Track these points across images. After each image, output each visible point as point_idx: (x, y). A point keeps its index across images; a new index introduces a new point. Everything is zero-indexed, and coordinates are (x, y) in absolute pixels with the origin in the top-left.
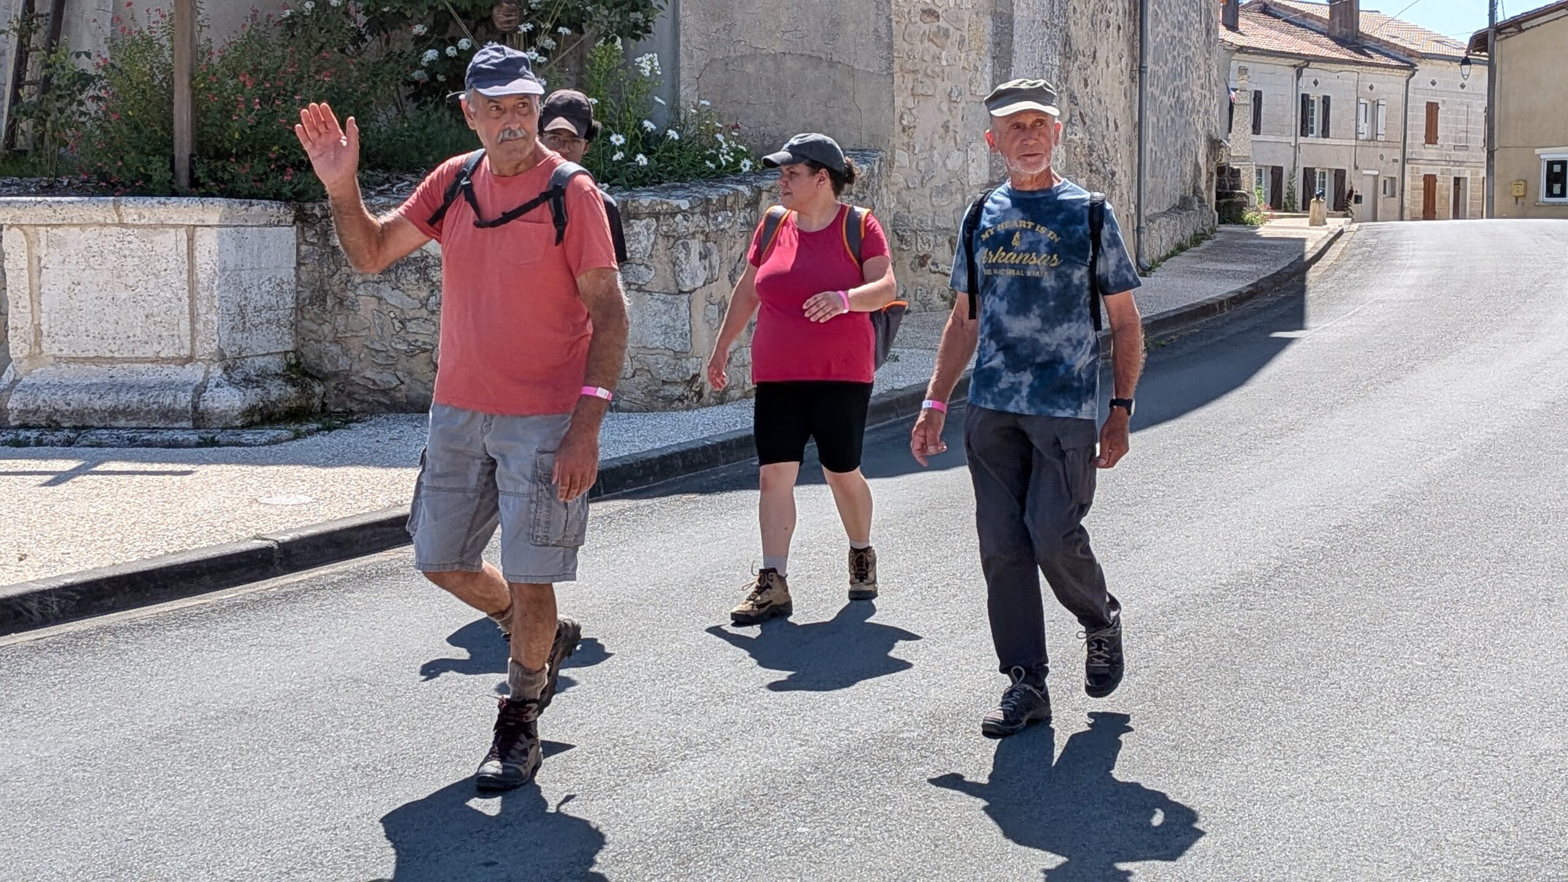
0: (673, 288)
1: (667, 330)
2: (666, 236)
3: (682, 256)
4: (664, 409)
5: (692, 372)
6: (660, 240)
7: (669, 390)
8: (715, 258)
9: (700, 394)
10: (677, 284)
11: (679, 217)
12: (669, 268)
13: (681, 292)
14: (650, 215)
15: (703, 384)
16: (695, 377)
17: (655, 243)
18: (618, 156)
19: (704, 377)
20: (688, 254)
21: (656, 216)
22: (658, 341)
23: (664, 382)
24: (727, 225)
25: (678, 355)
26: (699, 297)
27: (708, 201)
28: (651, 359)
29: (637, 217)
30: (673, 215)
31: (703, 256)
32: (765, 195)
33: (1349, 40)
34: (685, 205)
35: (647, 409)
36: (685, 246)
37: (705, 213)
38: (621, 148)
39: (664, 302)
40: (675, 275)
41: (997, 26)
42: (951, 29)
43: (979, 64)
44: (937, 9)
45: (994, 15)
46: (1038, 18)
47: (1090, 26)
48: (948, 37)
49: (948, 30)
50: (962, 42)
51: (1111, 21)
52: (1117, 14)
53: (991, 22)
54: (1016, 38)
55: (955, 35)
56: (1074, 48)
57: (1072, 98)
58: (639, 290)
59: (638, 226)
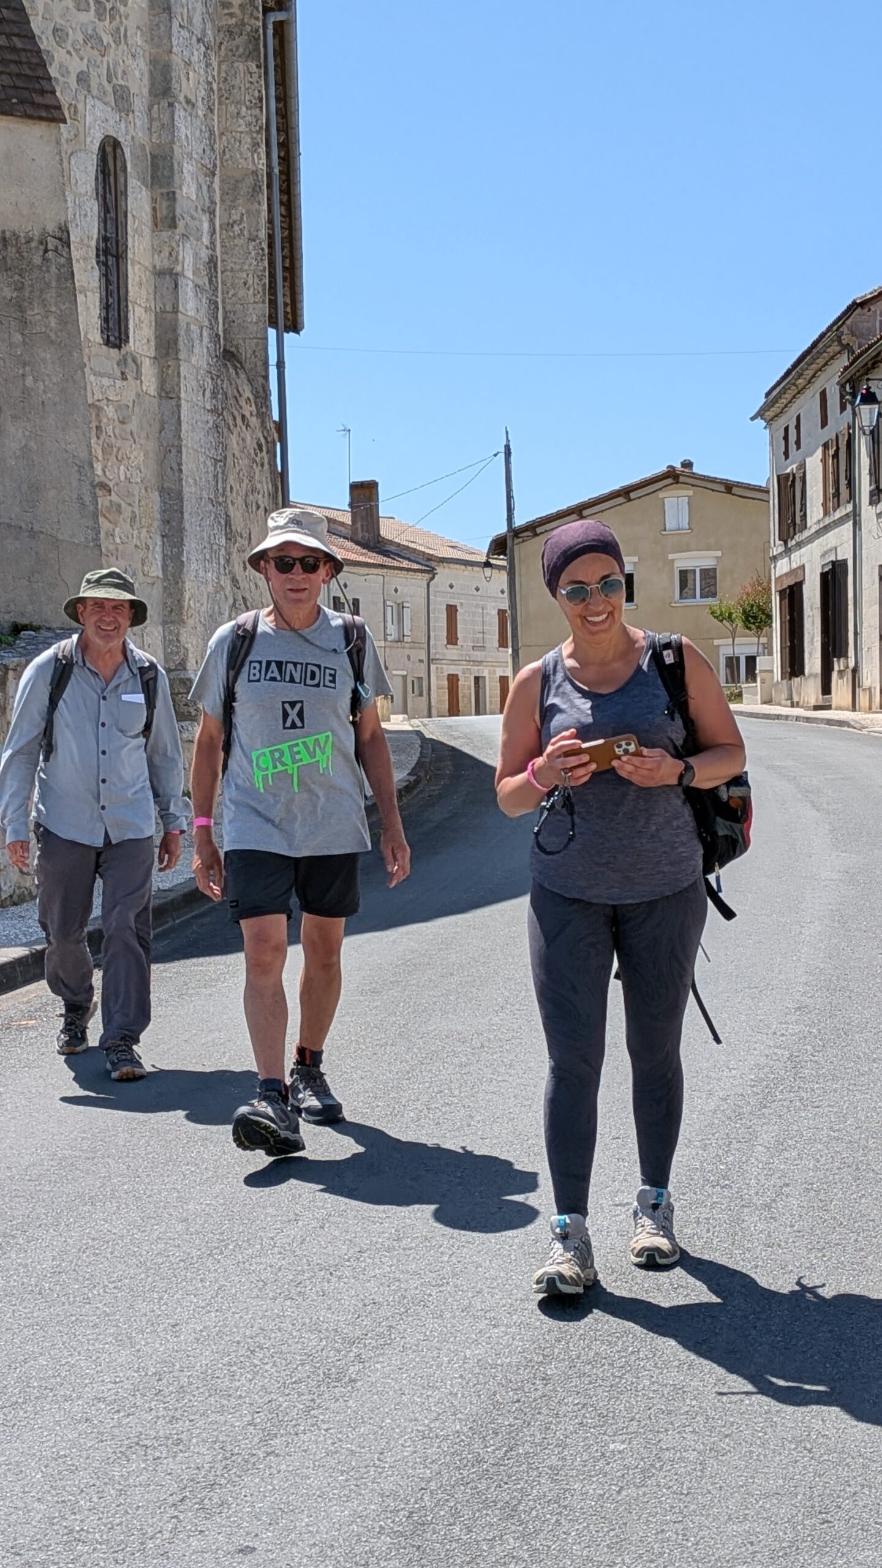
33: (372, 544)
41: (165, 503)
42: (123, 505)
43: (149, 542)
44: (108, 482)
45: (162, 490)
46: (205, 495)
47: (244, 507)
48: (120, 513)
49: (119, 505)
50: (133, 518)
51: (260, 503)
52: (264, 496)
53: (159, 499)
54: (186, 516)
55: (127, 512)
56: (233, 528)
57: (234, 581)
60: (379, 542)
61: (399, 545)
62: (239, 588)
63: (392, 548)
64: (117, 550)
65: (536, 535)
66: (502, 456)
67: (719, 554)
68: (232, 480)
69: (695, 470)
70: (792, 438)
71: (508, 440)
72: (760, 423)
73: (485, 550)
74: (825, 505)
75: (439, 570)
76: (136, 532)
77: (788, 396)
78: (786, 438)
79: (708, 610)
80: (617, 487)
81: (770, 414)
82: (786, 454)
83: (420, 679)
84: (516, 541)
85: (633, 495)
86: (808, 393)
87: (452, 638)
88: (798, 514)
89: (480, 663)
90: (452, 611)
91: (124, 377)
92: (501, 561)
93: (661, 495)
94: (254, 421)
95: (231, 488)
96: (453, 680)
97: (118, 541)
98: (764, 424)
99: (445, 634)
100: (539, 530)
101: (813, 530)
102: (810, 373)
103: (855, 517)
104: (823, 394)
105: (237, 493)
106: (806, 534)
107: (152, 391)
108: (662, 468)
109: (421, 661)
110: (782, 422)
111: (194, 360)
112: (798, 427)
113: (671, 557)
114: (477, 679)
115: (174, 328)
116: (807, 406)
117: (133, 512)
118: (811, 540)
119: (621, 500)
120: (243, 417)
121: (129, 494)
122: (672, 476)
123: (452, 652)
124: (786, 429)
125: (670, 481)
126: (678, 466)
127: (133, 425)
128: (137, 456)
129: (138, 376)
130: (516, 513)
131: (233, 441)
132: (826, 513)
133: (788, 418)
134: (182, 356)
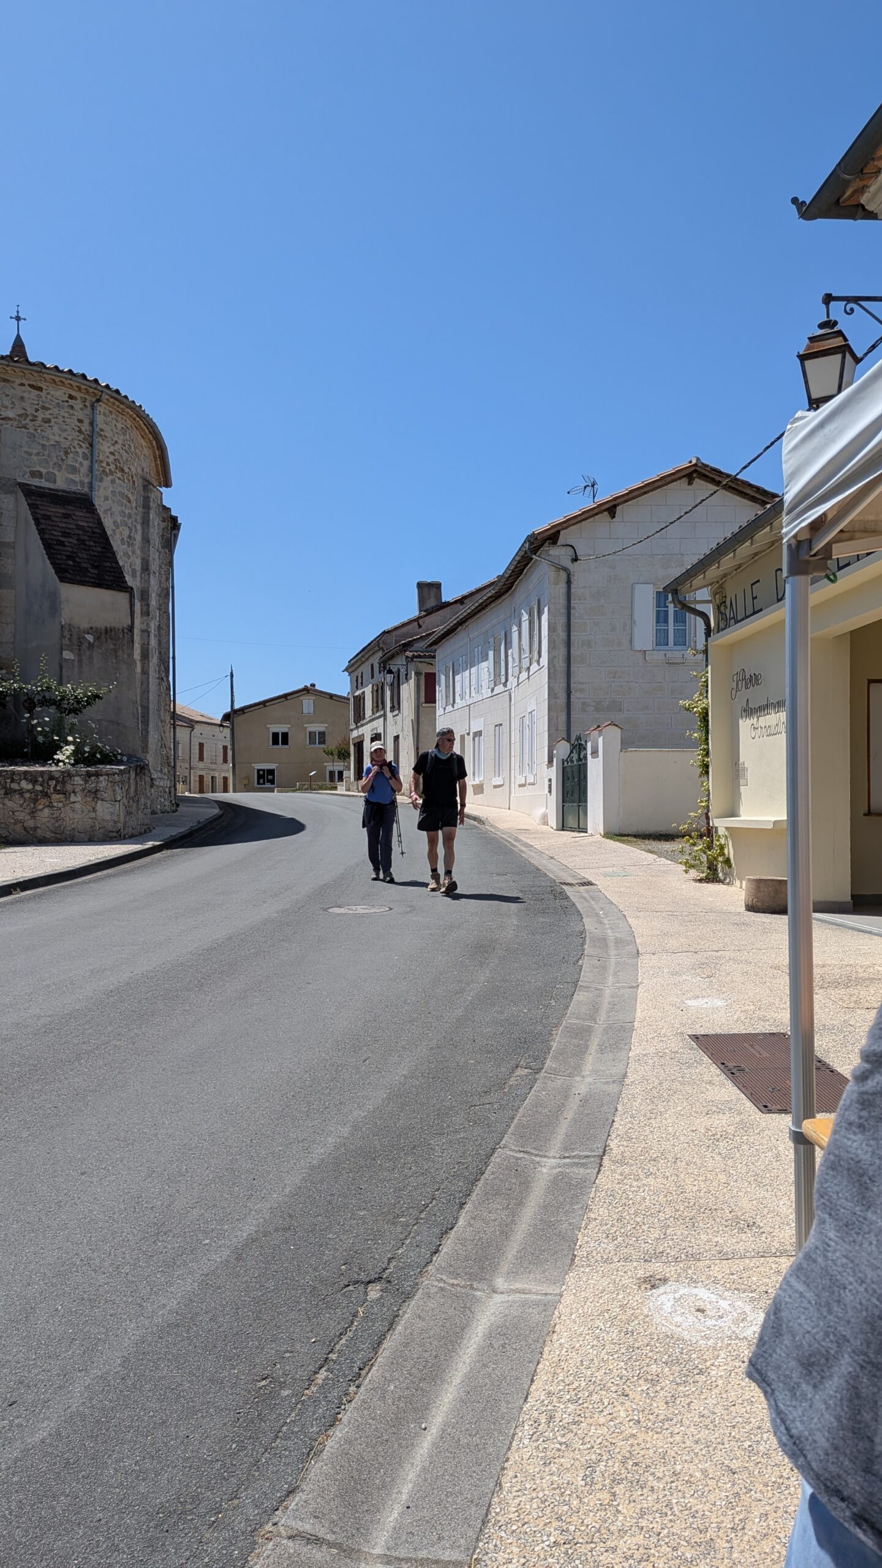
0: (113, 800)
1: (112, 814)
2: (111, 782)
3: (116, 788)
4: (110, 841)
7: (111, 834)
9: (120, 836)
10: (114, 798)
12: (112, 793)
13: (116, 801)
14: (105, 775)
15: (122, 832)
16: (120, 829)
17: (107, 785)
20: (119, 788)
21: (107, 775)
22: (108, 817)
23: (110, 832)
24: (125, 779)
25: (115, 822)
26: (122, 802)
28: (106, 824)
29: (101, 775)
30: (114, 775)
31: (122, 788)
34: (117, 771)
35: (104, 841)
36: (118, 785)
37: (121, 774)
38: (88, 752)
39: (110, 804)
40: (114, 795)
58: (102, 800)
59: (101, 778)
65: (244, 713)
66: (229, 677)
67: (326, 725)
69: (316, 688)
70: (360, 681)
71: (232, 670)
72: (346, 673)
73: (220, 718)
74: (372, 710)
75: (196, 726)
77: (358, 664)
78: (357, 681)
79: (322, 750)
80: (281, 693)
81: (350, 670)
82: (357, 687)
83: (186, 777)
85: (288, 699)
86: (366, 664)
87: (201, 758)
88: (362, 713)
89: (214, 770)
90: (201, 745)
93: (301, 698)
96: (201, 777)
99: (198, 756)
101: (368, 720)
102: (366, 656)
103: (384, 716)
104: (372, 665)
106: (365, 721)
108: (301, 686)
109: (187, 768)
110: (355, 674)
112: (362, 677)
113: (305, 725)
114: (212, 777)
116: (366, 669)
118: (367, 723)
119: (283, 699)
122: (306, 690)
123: (201, 765)
124: (357, 677)
126: (309, 686)
130: (235, 703)
132: (373, 713)
133: (358, 673)
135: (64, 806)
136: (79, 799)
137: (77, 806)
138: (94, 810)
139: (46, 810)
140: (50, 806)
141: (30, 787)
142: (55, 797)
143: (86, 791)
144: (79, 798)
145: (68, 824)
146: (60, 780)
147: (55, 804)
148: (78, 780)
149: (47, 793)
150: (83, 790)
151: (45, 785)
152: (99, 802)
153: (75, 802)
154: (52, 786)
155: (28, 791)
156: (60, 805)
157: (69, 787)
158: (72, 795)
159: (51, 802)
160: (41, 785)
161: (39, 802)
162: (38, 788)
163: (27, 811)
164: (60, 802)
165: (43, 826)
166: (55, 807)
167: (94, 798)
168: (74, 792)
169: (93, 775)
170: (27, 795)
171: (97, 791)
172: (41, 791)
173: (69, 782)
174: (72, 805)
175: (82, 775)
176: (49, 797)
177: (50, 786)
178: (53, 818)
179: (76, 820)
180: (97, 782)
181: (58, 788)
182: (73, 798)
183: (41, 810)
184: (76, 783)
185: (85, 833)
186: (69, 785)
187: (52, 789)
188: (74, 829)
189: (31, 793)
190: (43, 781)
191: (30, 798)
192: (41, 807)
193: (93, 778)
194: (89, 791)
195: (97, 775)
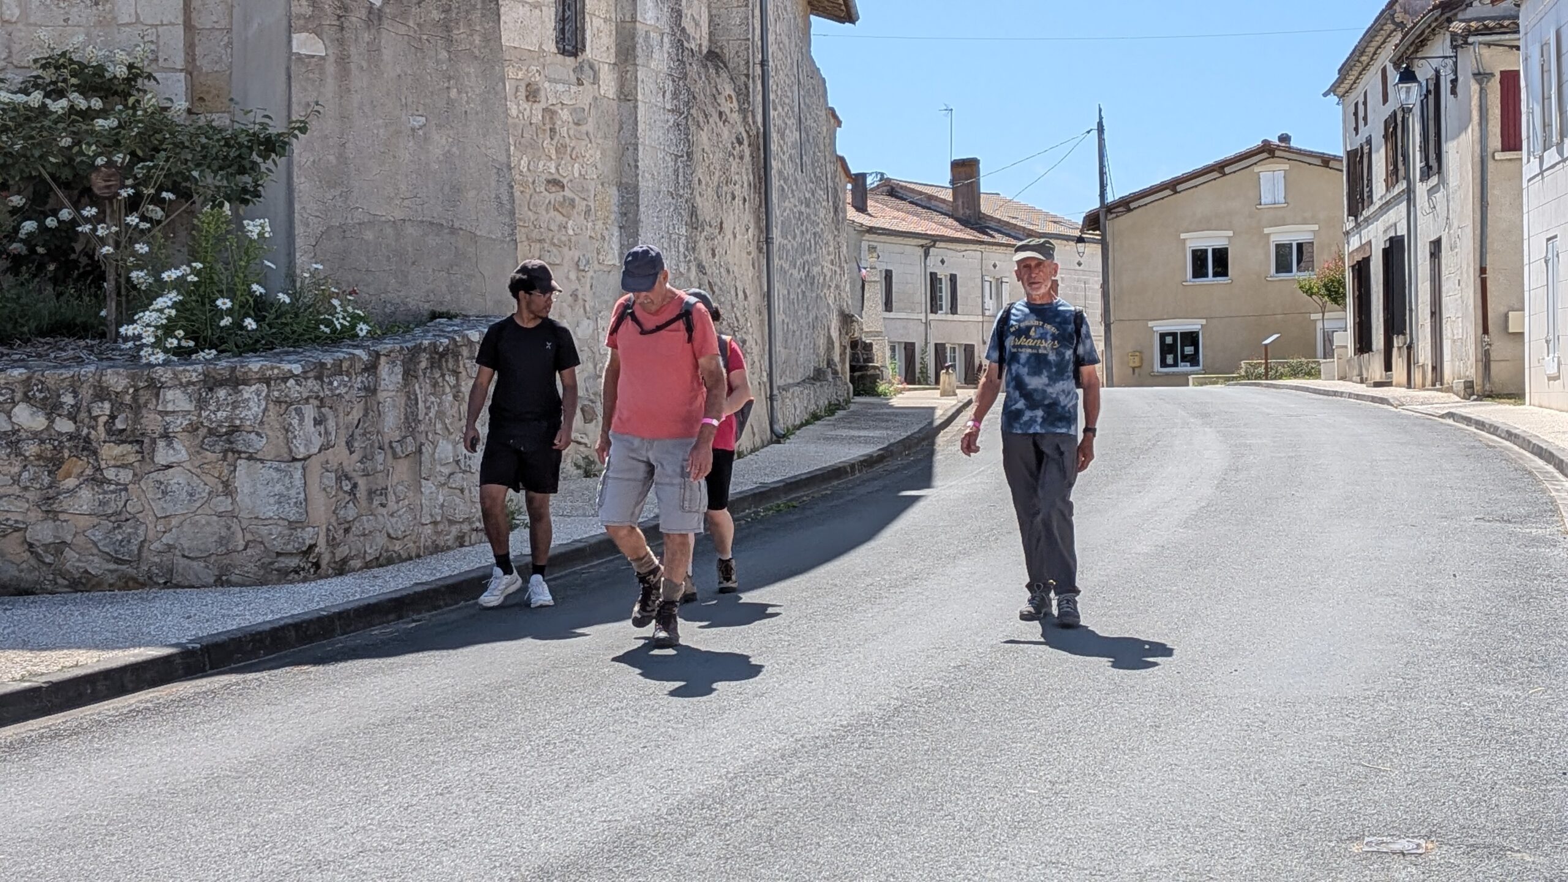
0: (286, 457)
1: (281, 499)
2: (278, 402)
3: (295, 422)
4: (279, 582)
5: (308, 542)
6: (271, 406)
7: (284, 562)
8: (331, 424)
9: (317, 565)
10: (291, 451)
11: (291, 382)
12: (281, 435)
13: (294, 460)
14: (260, 380)
15: (320, 555)
16: (312, 547)
17: (266, 410)
18: (226, 321)
19: (322, 546)
20: (302, 420)
21: (267, 381)
22: (270, 511)
23: (278, 554)
24: (342, 390)
25: (293, 525)
26: (315, 464)
27: (323, 365)
28: (264, 531)
29: (246, 382)
30: (285, 380)
31: (318, 422)
32: (383, 359)
33: (972, 221)
34: (297, 369)
35: (261, 582)
36: (299, 412)
37: (319, 378)
38: (229, 312)
39: (277, 470)
40: (288, 442)
41: (623, 197)
42: (577, 199)
43: (606, 233)
44: (561, 179)
45: (620, 185)
46: (663, 188)
47: (715, 197)
48: (574, 207)
49: (573, 200)
50: (588, 211)
51: (736, 193)
52: (742, 186)
53: (616, 193)
54: (642, 209)
55: (581, 205)
56: (701, 219)
57: (701, 268)
58: (250, 458)
59: (248, 392)
60: (980, 218)
61: (999, 221)
62: (705, 274)
63: (992, 224)
64: (570, 241)
65: (1129, 210)
67: (1316, 228)
68: (700, 173)
69: (1293, 144)
70: (1361, 114)
71: (1101, 117)
72: (1333, 98)
74: (1386, 180)
76: (590, 225)
77: (1357, 70)
78: (1356, 114)
80: (1210, 162)
81: (1341, 90)
82: (1356, 129)
84: (1110, 217)
85: (1227, 170)
86: (1372, 69)
88: (1365, 190)
91: (580, 83)
92: (1096, 235)
93: (1256, 169)
94: (735, 117)
95: (699, 180)
97: (571, 232)
98: (1336, 99)
100: (1132, 206)
101: (1378, 206)
102: (1373, 50)
103: (1411, 192)
104: (1384, 71)
105: (707, 185)
106: (1372, 209)
107: (611, 93)
108: (1258, 143)
110: (1351, 99)
111: (653, 65)
113: (1267, 231)
115: (633, 36)
116: (1371, 81)
117: (587, 206)
118: (1376, 215)
119: (1215, 174)
120: (721, 114)
121: (584, 189)
122: (1267, 150)
124: (1356, 104)
125: (1265, 155)
126: (1275, 140)
127: (590, 126)
128: (593, 154)
129: (596, 81)
131: (703, 138)
132: (1387, 189)
133: (1357, 95)
134: (639, 61)
135: (137, 478)
136: (183, 455)
137: (176, 478)
138: (228, 489)
139: (85, 493)
140: (97, 480)
141: (39, 422)
142: (110, 451)
143: (203, 432)
144: (180, 452)
145: (151, 534)
146: (128, 399)
147: (110, 474)
148: (176, 400)
149: (87, 440)
150: (193, 429)
151: (83, 415)
152: (242, 464)
153: (169, 467)
154: (104, 419)
155: (35, 435)
156: (126, 476)
157: (151, 422)
158: (161, 444)
159: (98, 469)
160: (73, 418)
161: (65, 467)
162: (65, 426)
163: (31, 495)
164: (124, 466)
165: (80, 540)
166: (109, 482)
167: (225, 452)
168: (166, 436)
169: (222, 383)
170: (31, 449)
171: (234, 429)
172: (71, 437)
173: (151, 406)
174: (160, 476)
175: (190, 383)
176: (95, 453)
177: (96, 418)
178: (108, 516)
179: (174, 522)
180: (235, 405)
181: (119, 425)
182: (163, 455)
183: (72, 492)
184: (170, 408)
185: (205, 559)
186: (152, 416)
187: (101, 428)
188: (170, 547)
189: (42, 442)
190: (77, 407)
191: (39, 457)
192: (71, 483)
193: (222, 393)
194: (211, 432)
195: (235, 382)
